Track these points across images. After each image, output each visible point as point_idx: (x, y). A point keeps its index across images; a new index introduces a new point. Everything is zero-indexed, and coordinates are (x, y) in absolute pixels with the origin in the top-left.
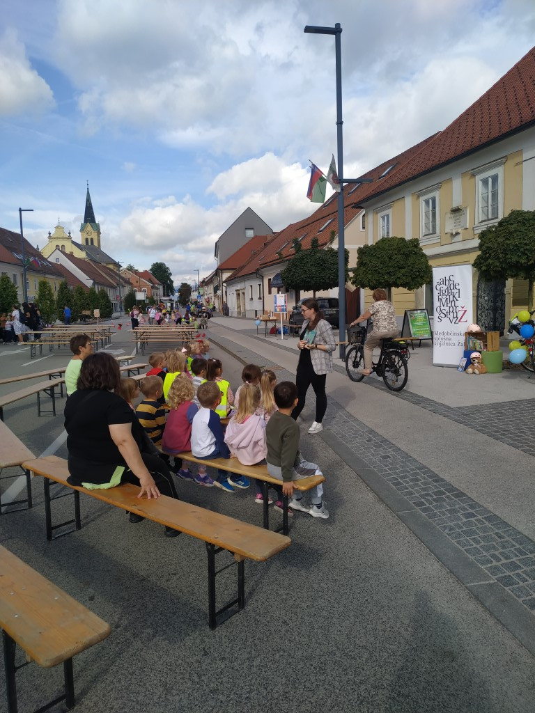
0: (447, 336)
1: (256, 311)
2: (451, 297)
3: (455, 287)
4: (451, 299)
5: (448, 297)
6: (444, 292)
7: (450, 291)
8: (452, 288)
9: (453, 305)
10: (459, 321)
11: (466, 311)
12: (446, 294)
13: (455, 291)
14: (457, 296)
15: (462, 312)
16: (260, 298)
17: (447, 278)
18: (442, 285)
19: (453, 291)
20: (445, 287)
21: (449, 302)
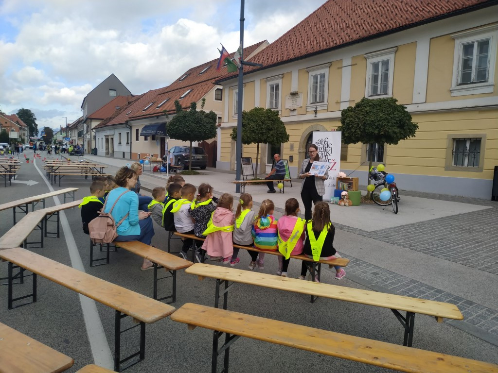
1: (124, 153)
2: (326, 153)
3: (328, 146)
4: (326, 154)
5: (323, 152)
6: (320, 149)
7: (325, 149)
8: (326, 147)
9: (327, 158)
10: (331, 169)
11: (335, 163)
12: (322, 150)
13: (328, 149)
14: (330, 152)
15: (333, 164)
16: (128, 143)
17: (324, 140)
18: (319, 144)
19: (327, 149)
20: (321, 146)
21: (323, 156)
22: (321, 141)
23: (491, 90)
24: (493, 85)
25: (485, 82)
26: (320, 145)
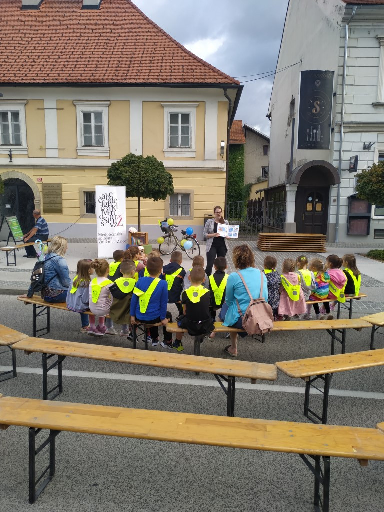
21: (109, 212)
22: (105, 197)
23: (194, 155)
24: (195, 152)
25: (189, 148)
26: (105, 200)
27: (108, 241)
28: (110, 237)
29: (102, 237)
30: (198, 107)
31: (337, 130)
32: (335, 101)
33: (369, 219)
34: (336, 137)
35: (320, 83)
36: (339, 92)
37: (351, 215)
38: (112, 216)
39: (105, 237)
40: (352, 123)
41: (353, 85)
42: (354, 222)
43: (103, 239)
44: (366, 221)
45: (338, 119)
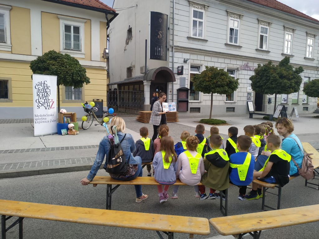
0: (43, 117)
22: (40, 84)
23: (84, 56)
24: (85, 54)
25: (80, 51)
27: (43, 120)
28: (45, 117)
29: (38, 118)
30: (85, 23)
31: (170, 49)
32: (169, 32)
33: (187, 102)
34: (170, 54)
35: (161, 20)
36: (171, 27)
37: (179, 100)
38: (46, 101)
39: (40, 118)
40: (178, 46)
41: (177, 25)
42: (181, 104)
43: (39, 119)
44: (186, 103)
45: (171, 43)
